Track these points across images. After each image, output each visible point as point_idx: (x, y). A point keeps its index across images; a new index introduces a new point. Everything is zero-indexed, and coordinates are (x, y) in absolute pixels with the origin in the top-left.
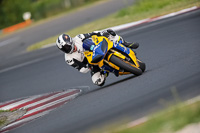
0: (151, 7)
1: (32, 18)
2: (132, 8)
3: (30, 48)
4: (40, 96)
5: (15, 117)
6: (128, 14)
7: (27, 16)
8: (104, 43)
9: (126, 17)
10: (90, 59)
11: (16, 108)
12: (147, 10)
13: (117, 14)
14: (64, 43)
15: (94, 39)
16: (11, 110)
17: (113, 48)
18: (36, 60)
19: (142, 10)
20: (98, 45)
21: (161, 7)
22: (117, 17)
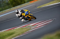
3: (38, 7)
4: (41, 21)
5: (34, 28)
11: (34, 25)
16: (32, 26)
20: (26, 12)
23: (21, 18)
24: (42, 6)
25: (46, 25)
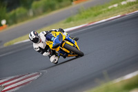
0: (89, 15)
1: (7, 24)
2: (76, 16)
3: (6, 45)
4: (13, 77)
6: (73, 21)
7: (4, 22)
8: (60, 36)
9: (72, 22)
10: (51, 46)
12: (86, 18)
13: (65, 20)
14: (35, 37)
15: (53, 34)
17: (66, 39)
18: (10, 53)
19: (83, 18)
20: (56, 37)
21: (96, 15)
22: (65, 23)
23: (45, 54)
24: (14, 41)
25: (23, 86)
